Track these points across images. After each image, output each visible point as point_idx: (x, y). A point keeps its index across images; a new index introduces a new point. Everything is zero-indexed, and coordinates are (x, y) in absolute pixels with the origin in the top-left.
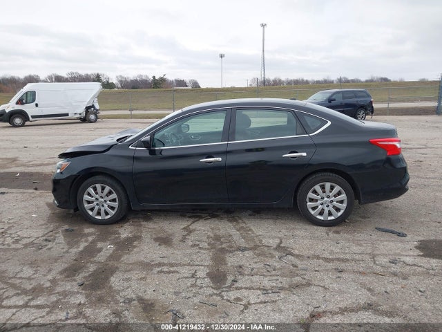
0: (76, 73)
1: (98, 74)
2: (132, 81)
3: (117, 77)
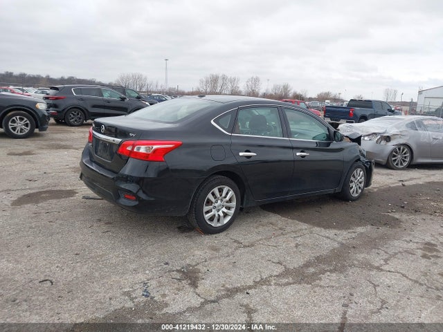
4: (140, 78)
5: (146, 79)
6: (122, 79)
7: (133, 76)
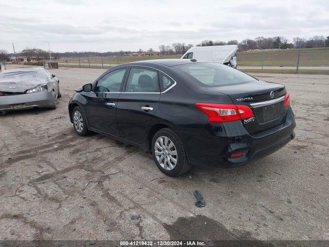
0: (262, 38)
1: (278, 38)
2: (308, 41)
3: (294, 39)
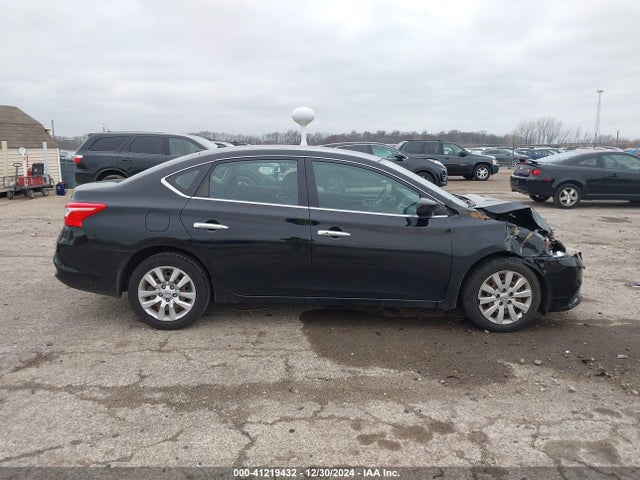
4: (550, 124)
5: (560, 125)
6: (522, 129)
7: (539, 122)
